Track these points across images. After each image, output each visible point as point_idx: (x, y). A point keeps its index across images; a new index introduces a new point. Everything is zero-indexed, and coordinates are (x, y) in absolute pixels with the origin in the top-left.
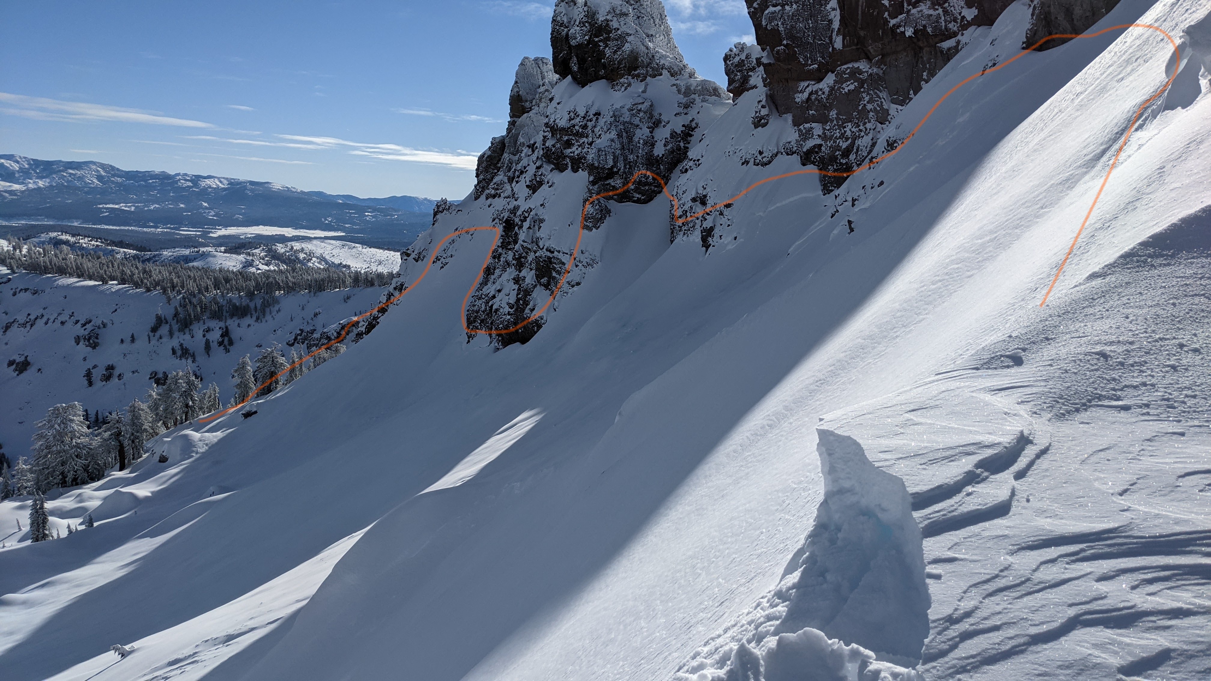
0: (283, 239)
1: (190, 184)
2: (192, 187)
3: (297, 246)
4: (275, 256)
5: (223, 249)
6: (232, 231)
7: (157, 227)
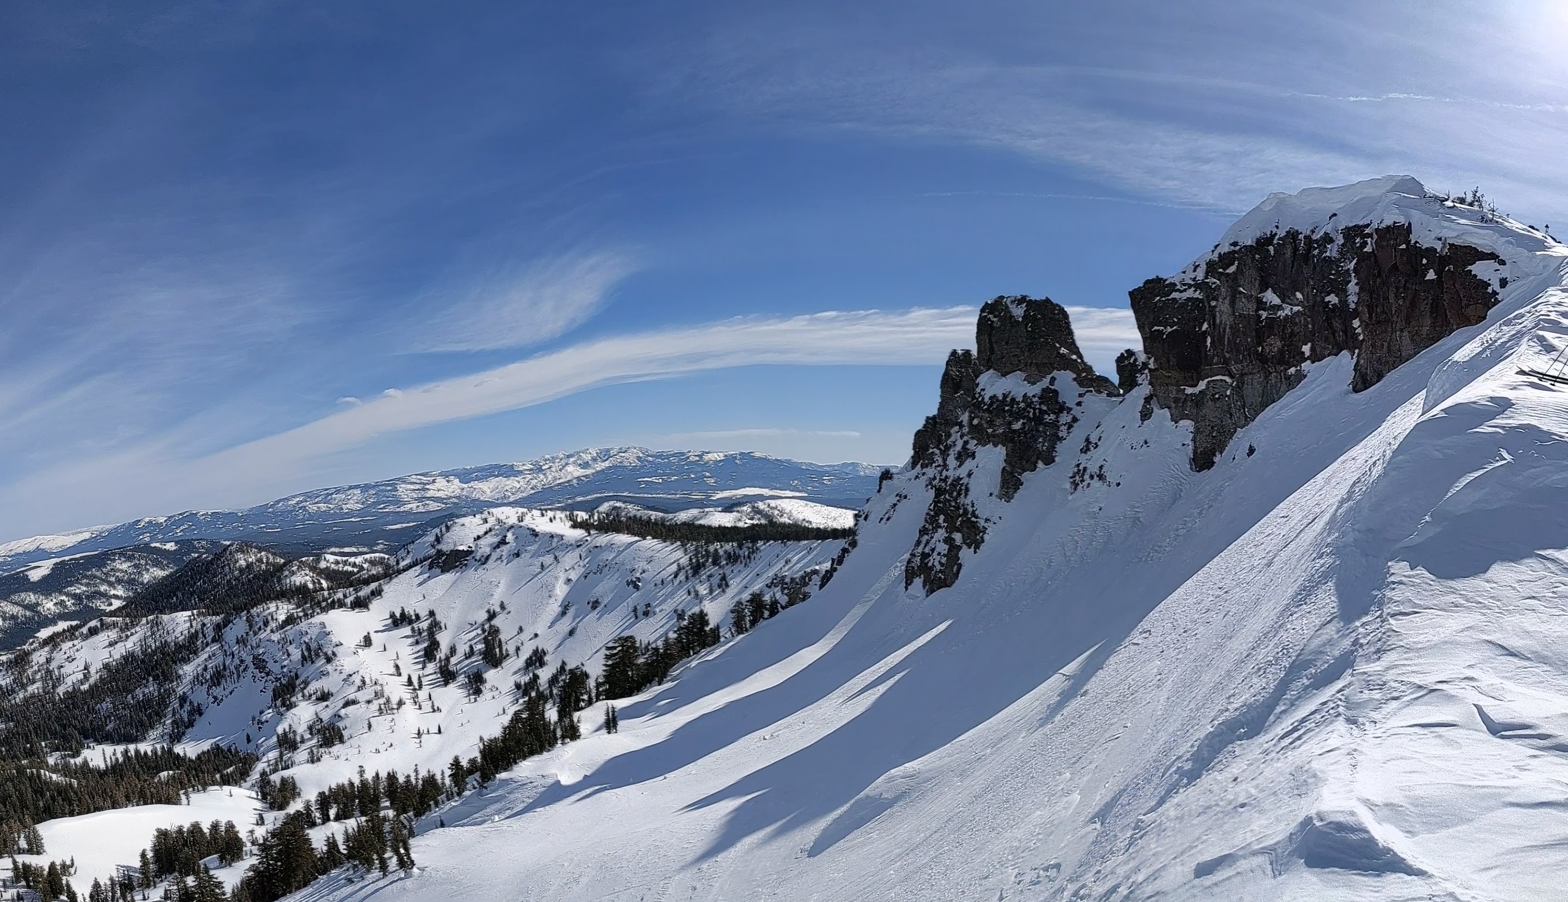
0: (762, 498)
1: (697, 458)
2: (698, 461)
3: (773, 503)
4: (757, 511)
5: (720, 509)
6: (726, 494)
7: (677, 494)
